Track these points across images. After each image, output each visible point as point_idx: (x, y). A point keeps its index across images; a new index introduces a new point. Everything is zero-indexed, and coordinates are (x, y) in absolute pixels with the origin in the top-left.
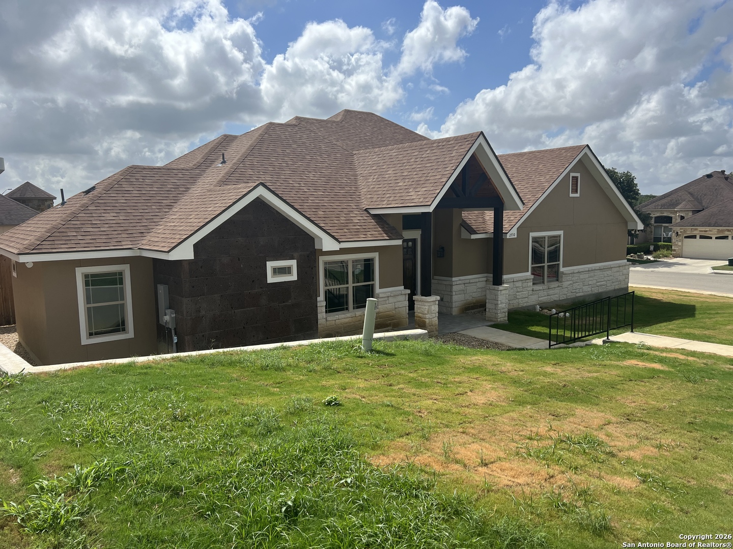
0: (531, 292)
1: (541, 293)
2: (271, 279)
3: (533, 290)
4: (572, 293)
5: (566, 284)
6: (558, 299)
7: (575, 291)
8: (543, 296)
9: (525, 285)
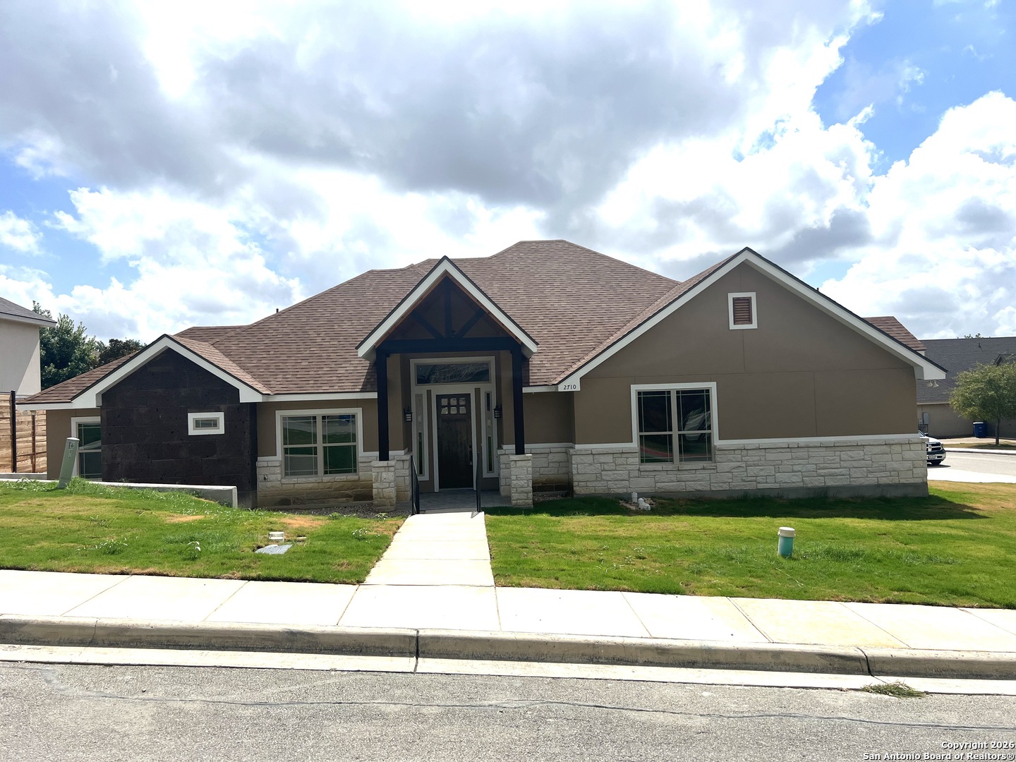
0: (636, 473)
1: (663, 476)
2: (192, 431)
3: (639, 470)
4: (744, 481)
5: (724, 466)
6: (708, 488)
7: (754, 478)
8: (666, 480)
9: (619, 461)
